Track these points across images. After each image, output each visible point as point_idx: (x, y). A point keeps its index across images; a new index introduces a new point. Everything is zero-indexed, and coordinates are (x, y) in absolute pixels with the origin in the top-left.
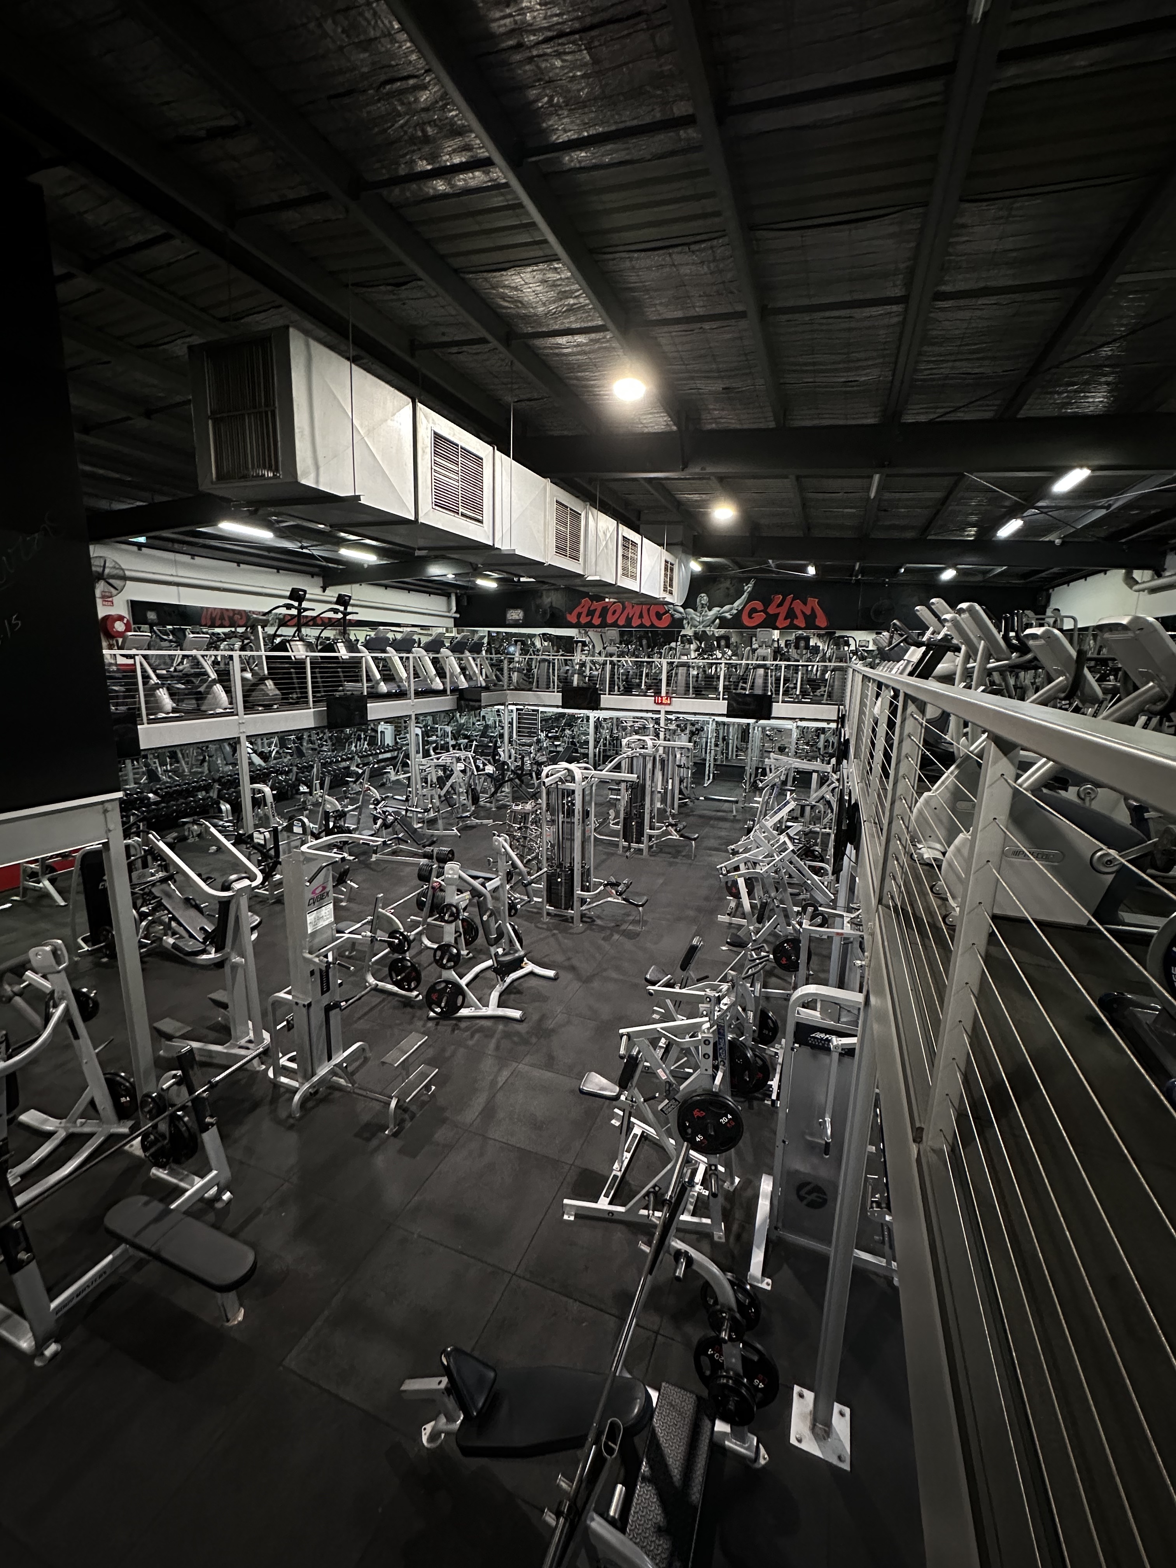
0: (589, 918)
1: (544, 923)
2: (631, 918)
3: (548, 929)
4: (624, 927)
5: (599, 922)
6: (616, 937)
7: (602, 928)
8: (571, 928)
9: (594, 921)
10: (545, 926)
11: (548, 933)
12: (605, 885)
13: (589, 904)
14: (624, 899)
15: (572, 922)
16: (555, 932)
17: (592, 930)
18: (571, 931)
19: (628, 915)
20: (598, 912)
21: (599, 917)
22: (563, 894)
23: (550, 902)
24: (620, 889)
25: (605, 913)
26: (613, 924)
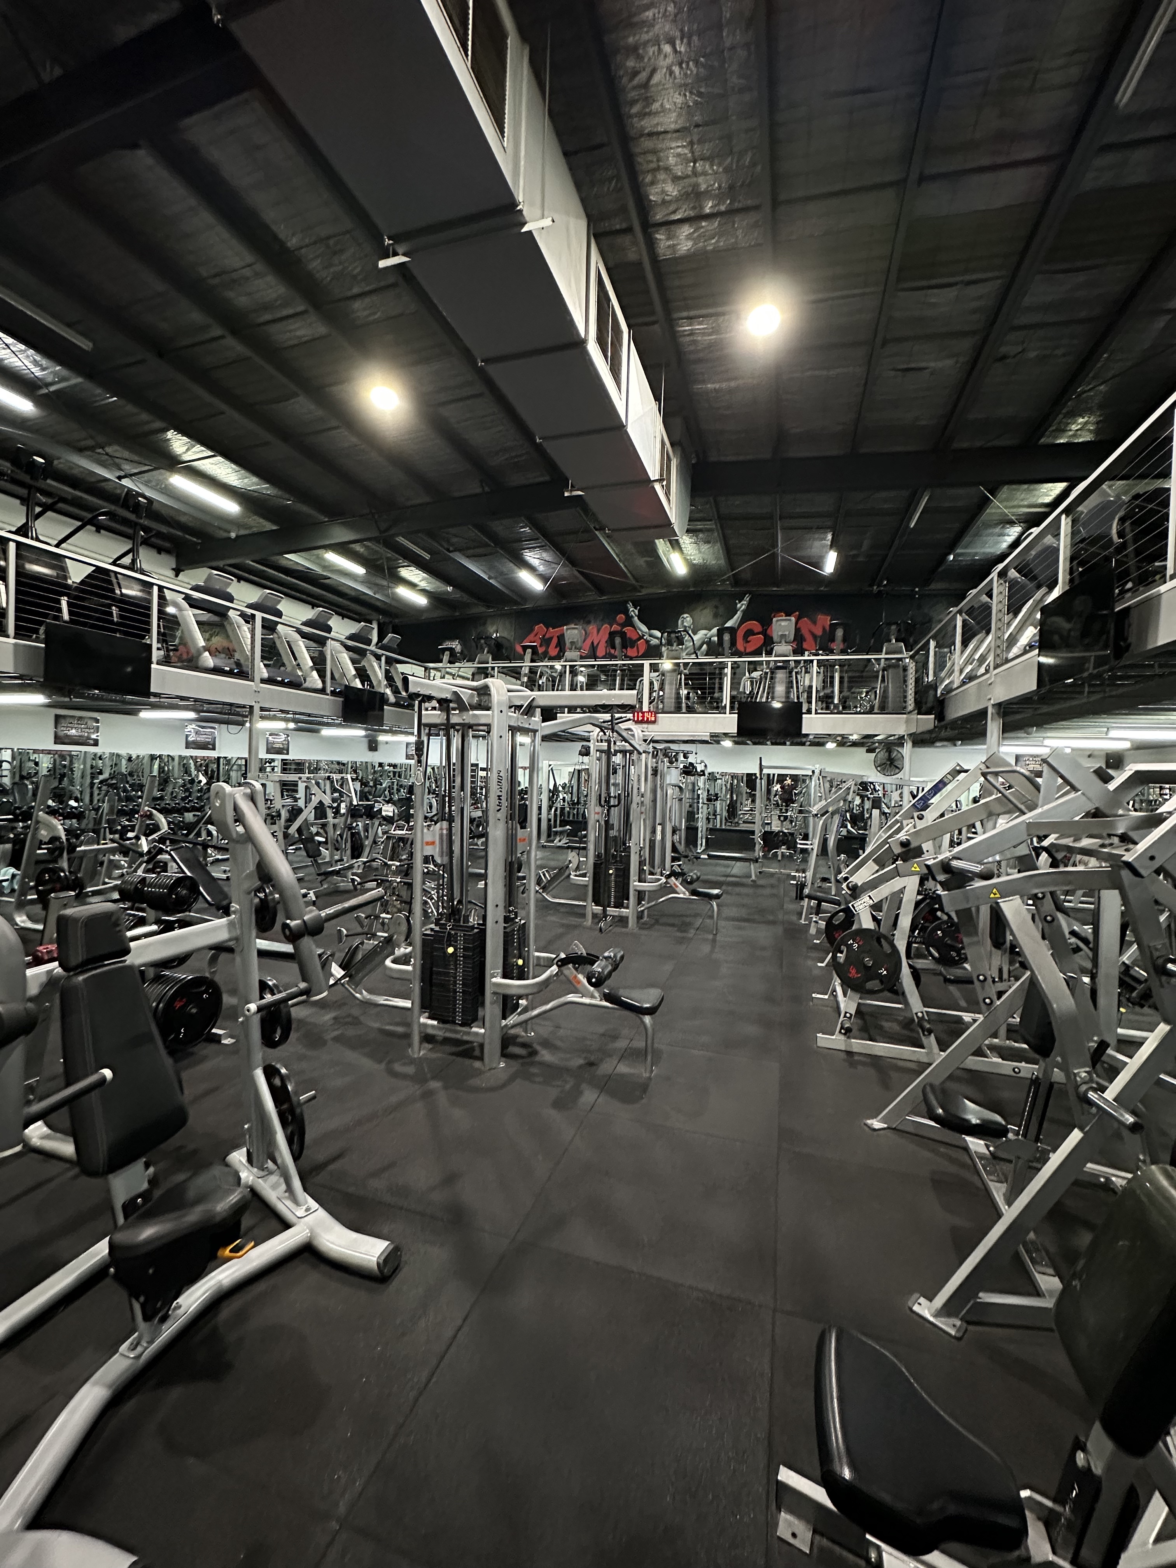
0: (524, 1045)
1: (412, 1061)
2: (621, 1044)
3: (419, 1078)
4: (607, 1067)
5: (546, 1056)
6: (589, 1096)
7: (554, 1072)
8: (479, 1073)
9: (534, 1053)
10: (410, 1070)
11: (412, 1089)
12: (563, 963)
13: (526, 1010)
14: (607, 997)
15: (481, 1058)
16: (435, 1085)
17: (529, 1077)
18: (475, 1082)
19: (615, 1038)
20: (544, 1030)
21: (546, 1044)
22: (459, 988)
23: (428, 1005)
24: (597, 967)
25: (561, 1032)
26: (581, 1061)
